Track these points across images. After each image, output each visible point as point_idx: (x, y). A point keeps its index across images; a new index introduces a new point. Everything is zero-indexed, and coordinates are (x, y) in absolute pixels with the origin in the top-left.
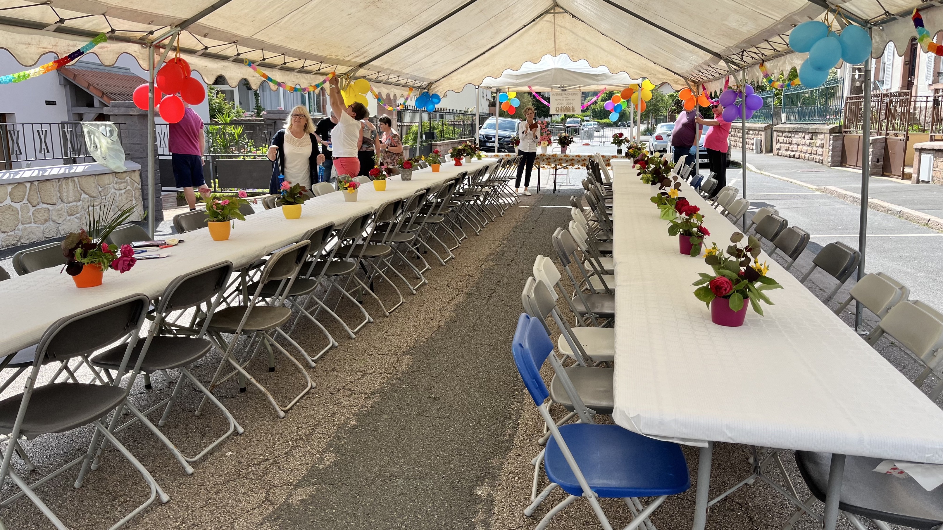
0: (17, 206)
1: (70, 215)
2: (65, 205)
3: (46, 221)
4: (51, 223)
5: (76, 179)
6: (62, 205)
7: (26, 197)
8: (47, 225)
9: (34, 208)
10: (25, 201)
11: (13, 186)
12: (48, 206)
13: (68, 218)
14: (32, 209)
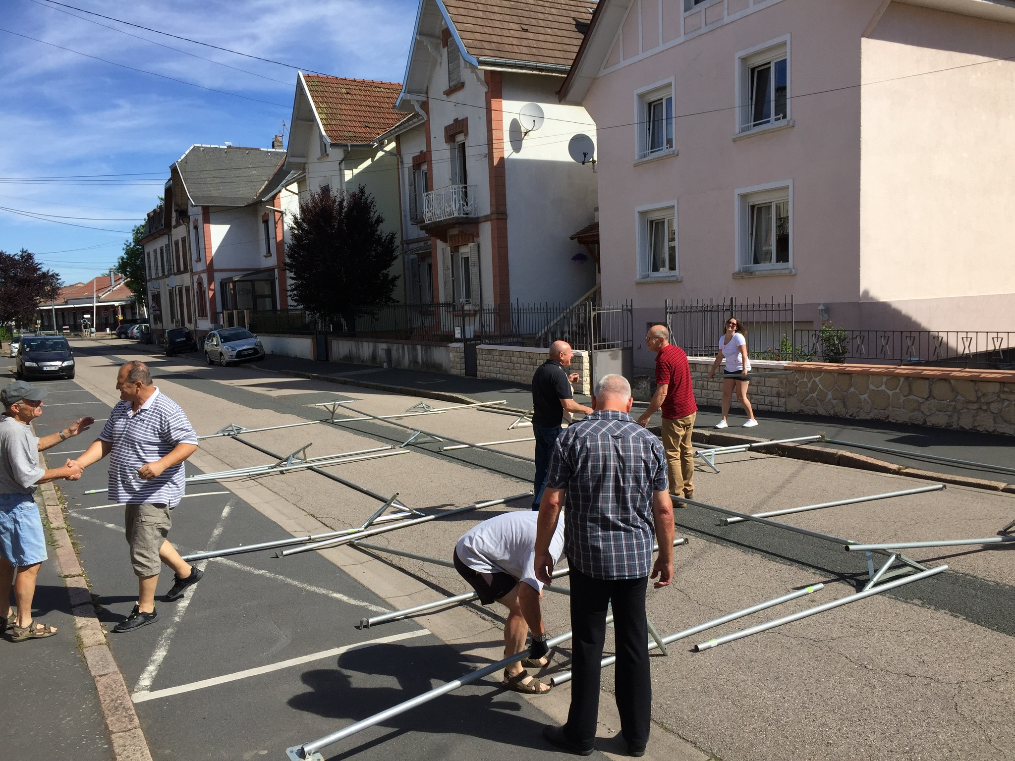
0: (890, 393)
1: (940, 411)
2: (936, 401)
3: (914, 410)
4: (920, 413)
5: (952, 381)
6: (932, 401)
7: (899, 388)
8: (916, 413)
9: (905, 398)
10: (898, 391)
11: (889, 378)
12: (919, 399)
13: (937, 413)
14: (902, 398)
